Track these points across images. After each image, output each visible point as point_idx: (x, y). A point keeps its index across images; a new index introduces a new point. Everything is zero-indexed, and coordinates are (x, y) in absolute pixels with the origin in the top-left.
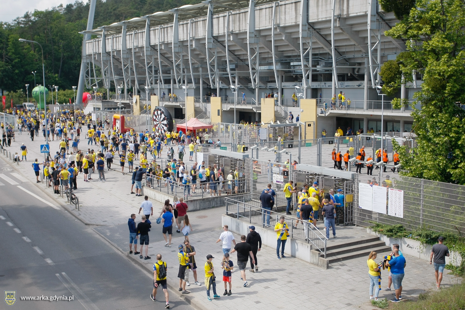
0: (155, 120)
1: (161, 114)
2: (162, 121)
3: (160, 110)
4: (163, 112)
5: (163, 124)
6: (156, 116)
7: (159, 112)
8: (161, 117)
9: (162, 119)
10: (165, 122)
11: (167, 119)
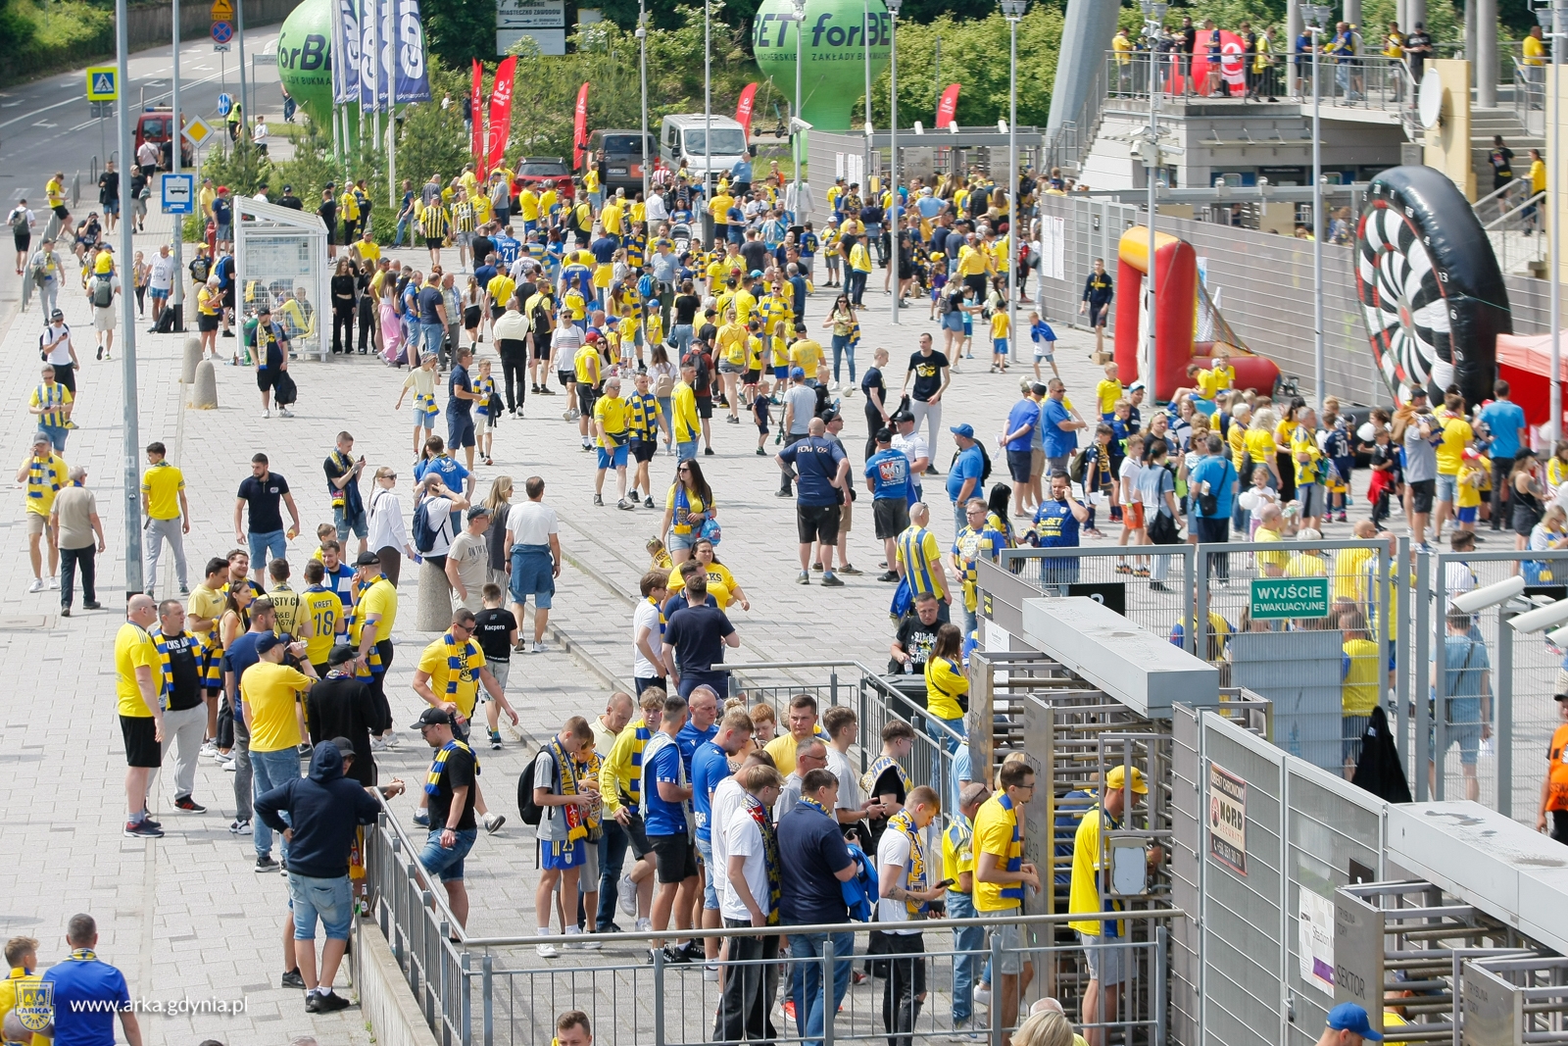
0: (1369, 295)
1: (1405, 240)
2: (1419, 302)
3: (1401, 202)
4: (1416, 226)
5: (1427, 334)
6: (1372, 257)
7: (1394, 220)
8: (1406, 269)
9: (1414, 285)
10: (1438, 316)
11: (1453, 289)
